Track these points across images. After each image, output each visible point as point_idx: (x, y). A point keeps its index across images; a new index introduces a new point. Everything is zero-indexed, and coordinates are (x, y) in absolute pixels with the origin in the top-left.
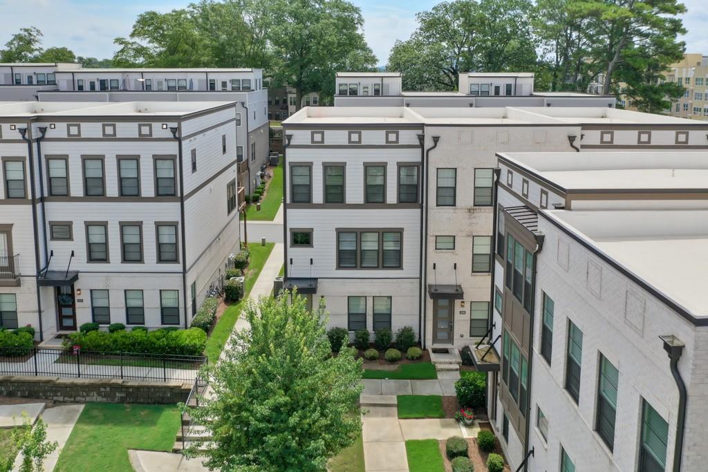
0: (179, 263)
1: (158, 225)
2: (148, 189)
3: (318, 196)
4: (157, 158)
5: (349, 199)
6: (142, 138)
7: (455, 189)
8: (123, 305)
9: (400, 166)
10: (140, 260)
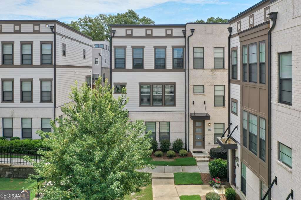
0: (52, 102)
1: (42, 81)
2: (37, 61)
3: (129, 65)
4: (42, 43)
5: (146, 67)
6: (35, 32)
7: (203, 58)
8: (21, 127)
9: (174, 48)
10: (31, 101)
